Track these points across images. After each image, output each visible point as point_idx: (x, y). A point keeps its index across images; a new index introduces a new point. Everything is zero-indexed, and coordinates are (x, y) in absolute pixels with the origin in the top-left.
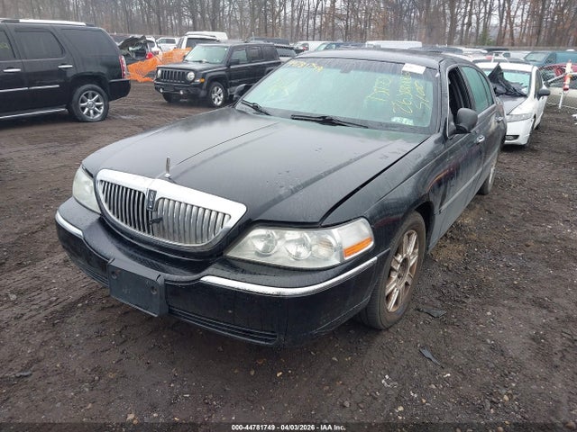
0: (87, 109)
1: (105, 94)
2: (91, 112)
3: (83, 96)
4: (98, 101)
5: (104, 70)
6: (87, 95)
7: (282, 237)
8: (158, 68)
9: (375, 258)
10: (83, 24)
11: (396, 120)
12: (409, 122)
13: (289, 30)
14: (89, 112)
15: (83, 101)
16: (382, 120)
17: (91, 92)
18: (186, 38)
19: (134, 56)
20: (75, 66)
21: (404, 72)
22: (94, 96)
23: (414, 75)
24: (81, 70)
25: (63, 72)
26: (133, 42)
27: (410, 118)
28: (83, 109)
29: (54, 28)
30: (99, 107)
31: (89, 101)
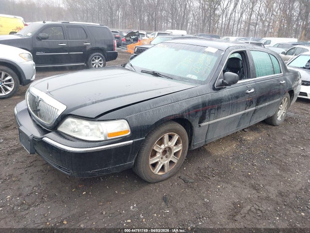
0: (95, 65)
1: (104, 58)
2: (97, 66)
3: (93, 58)
4: (101, 61)
5: (105, 47)
6: (95, 58)
7: (82, 124)
8: (136, 47)
9: (132, 141)
10: (99, 24)
11: (189, 76)
12: (195, 77)
13: (223, 30)
14: (96, 66)
15: (93, 61)
16: (182, 76)
17: (97, 57)
18: (157, 33)
19: (132, 41)
20: (91, 44)
21: (205, 51)
22: (99, 58)
23: (209, 53)
24: (94, 46)
25: (85, 47)
26: (132, 34)
27: (196, 75)
28: (93, 64)
29: (84, 26)
30: (101, 64)
31: (97, 61)
